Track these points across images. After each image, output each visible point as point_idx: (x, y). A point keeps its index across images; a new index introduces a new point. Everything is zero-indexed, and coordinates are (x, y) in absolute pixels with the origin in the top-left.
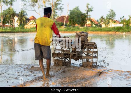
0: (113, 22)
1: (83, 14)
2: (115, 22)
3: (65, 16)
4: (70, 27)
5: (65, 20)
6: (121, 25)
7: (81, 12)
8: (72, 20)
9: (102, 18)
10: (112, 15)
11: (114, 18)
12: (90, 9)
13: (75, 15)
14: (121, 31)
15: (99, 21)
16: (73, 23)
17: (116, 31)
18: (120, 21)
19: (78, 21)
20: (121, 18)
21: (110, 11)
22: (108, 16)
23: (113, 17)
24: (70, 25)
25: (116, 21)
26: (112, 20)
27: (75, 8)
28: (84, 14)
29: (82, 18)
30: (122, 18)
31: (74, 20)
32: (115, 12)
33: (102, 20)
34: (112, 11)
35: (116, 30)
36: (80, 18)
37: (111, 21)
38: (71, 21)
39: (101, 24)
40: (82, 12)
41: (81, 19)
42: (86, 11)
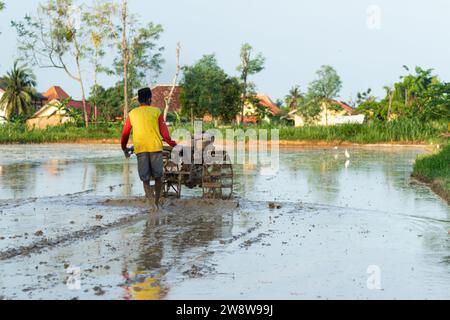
0: (331, 109)
1: (229, 81)
2: (337, 107)
3: (167, 88)
4: (188, 123)
5: (168, 99)
6: (360, 119)
7: (222, 72)
8: (190, 101)
9: (294, 93)
10: (328, 85)
11: (334, 95)
12: (254, 62)
13: (204, 85)
14: (358, 138)
15: (285, 105)
16: (195, 111)
17: (343, 140)
18: (357, 106)
19: (213, 106)
20: (359, 96)
21: (324, 70)
22: (317, 87)
23: (332, 91)
24: (183, 118)
25: (343, 106)
26: (329, 101)
27: (202, 61)
28: (235, 80)
29: (225, 93)
30: (364, 94)
31: (200, 99)
32: (338, 74)
33: (295, 101)
34: (329, 69)
35: (344, 136)
36: (221, 94)
37: (324, 104)
38: (188, 103)
39: (290, 113)
40: (225, 72)
41: (221, 98)
42: (239, 69)
